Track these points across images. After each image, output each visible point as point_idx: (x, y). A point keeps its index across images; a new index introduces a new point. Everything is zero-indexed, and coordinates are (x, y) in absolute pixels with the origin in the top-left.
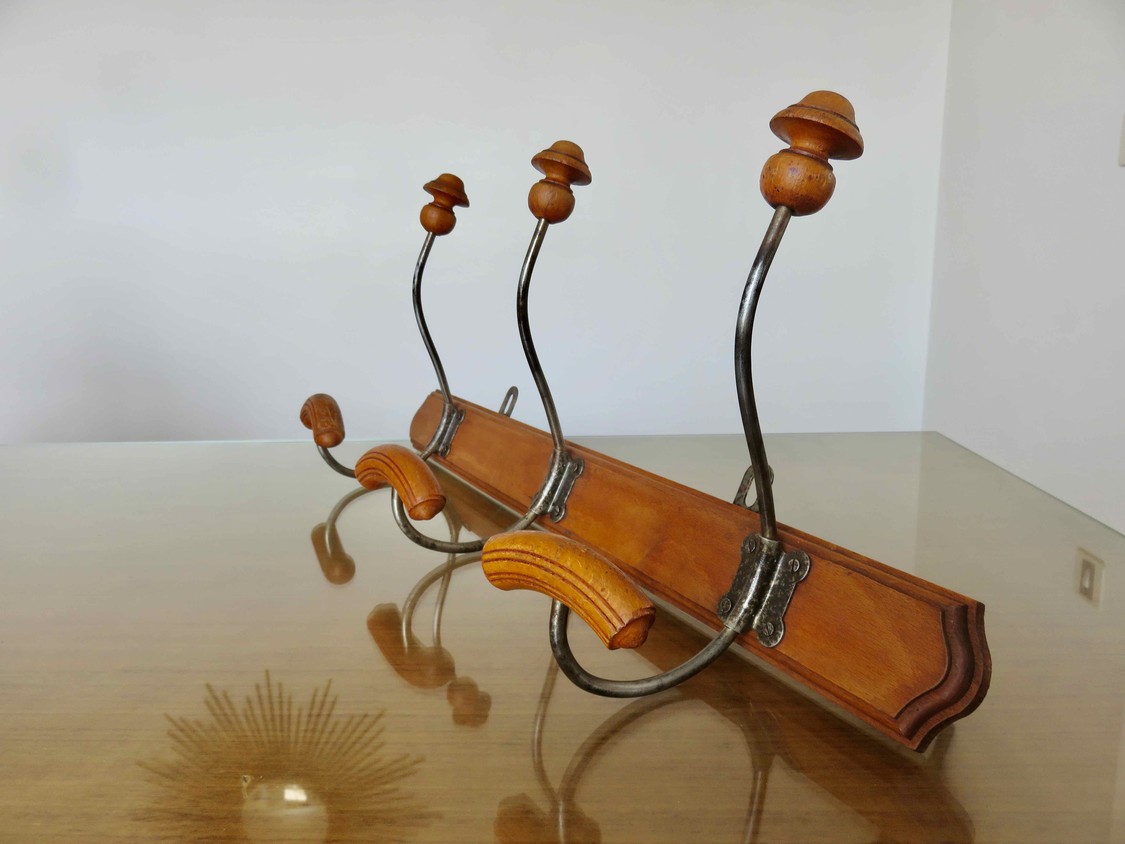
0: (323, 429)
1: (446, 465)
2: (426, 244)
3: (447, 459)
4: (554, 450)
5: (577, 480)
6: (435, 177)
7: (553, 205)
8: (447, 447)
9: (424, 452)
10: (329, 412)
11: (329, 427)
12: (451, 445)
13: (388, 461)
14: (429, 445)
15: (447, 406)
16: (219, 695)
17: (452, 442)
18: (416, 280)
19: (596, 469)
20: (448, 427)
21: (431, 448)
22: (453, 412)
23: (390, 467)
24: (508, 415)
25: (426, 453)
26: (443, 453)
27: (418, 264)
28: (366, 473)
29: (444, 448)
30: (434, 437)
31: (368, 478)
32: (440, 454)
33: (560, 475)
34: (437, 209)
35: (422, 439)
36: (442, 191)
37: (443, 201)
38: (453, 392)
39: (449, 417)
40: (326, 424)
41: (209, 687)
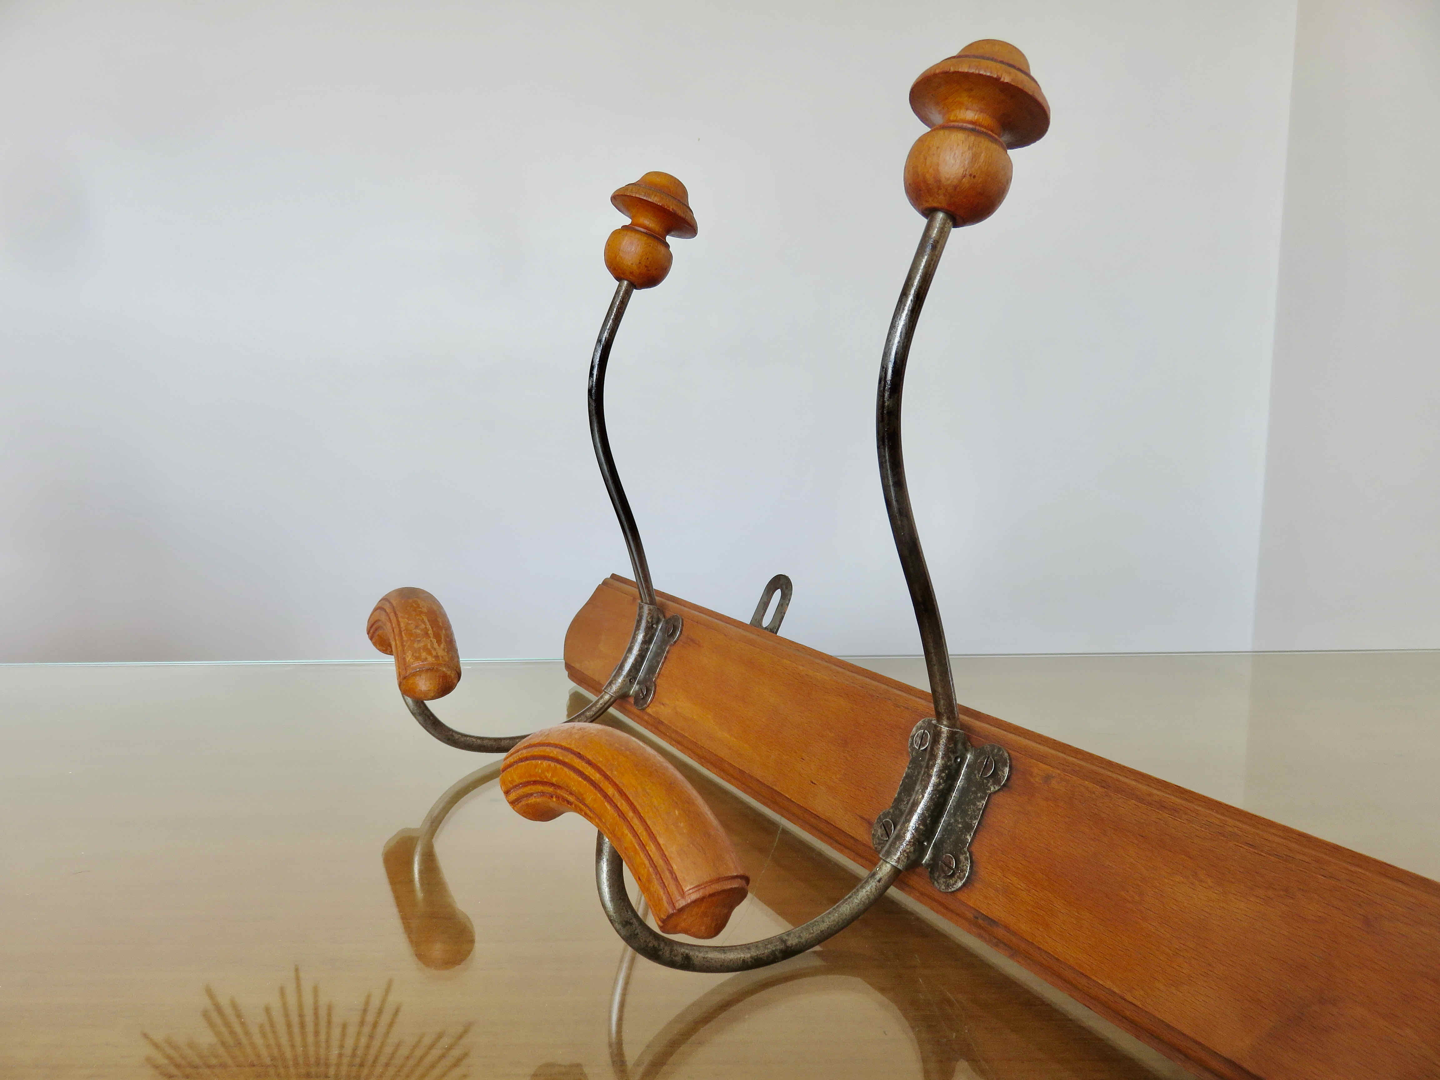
0: (417, 664)
1: (646, 724)
2: (616, 303)
3: (649, 710)
4: (936, 726)
5: (994, 797)
6: (634, 176)
7: (974, 177)
8: (648, 687)
9: (602, 697)
10: (429, 627)
11: (431, 659)
12: (654, 682)
13: (596, 776)
14: (610, 683)
15: (646, 609)
16: (224, 1002)
17: (657, 678)
18: (595, 372)
19: (1047, 778)
20: (648, 649)
21: (615, 688)
22: (658, 622)
23: (601, 790)
24: (774, 629)
25: (607, 697)
26: (640, 700)
27: (599, 341)
28: (527, 790)
29: (641, 689)
30: (621, 667)
31: (532, 800)
32: (632, 700)
33: (950, 782)
34: (638, 236)
35: (592, 667)
36: (650, 200)
37: (648, 222)
38: (658, 583)
39: (650, 631)
40: (424, 655)
41: (210, 993)
